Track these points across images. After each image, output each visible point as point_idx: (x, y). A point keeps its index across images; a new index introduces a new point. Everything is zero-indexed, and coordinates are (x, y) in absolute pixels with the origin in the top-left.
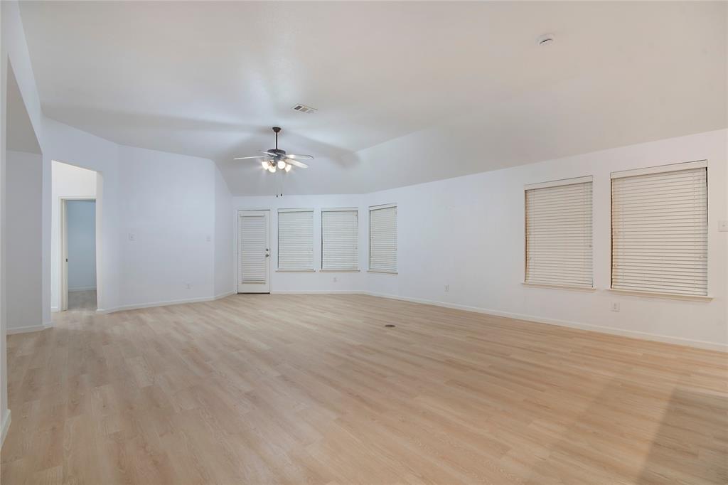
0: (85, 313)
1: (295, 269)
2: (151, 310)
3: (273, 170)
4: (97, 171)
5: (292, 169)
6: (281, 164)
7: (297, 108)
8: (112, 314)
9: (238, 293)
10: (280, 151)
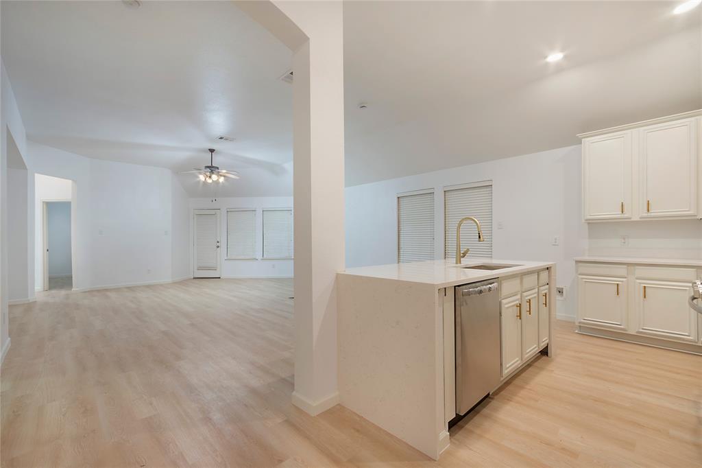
0: (63, 292)
1: (242, 257)
2: (117, 290)
3: (209, 181)
4: (73, 180)
5: (225, 180)
6: (214, 177)
7: (221, 138)
8: (85, 292)
9: (194, 278)
10: (213, 167)
